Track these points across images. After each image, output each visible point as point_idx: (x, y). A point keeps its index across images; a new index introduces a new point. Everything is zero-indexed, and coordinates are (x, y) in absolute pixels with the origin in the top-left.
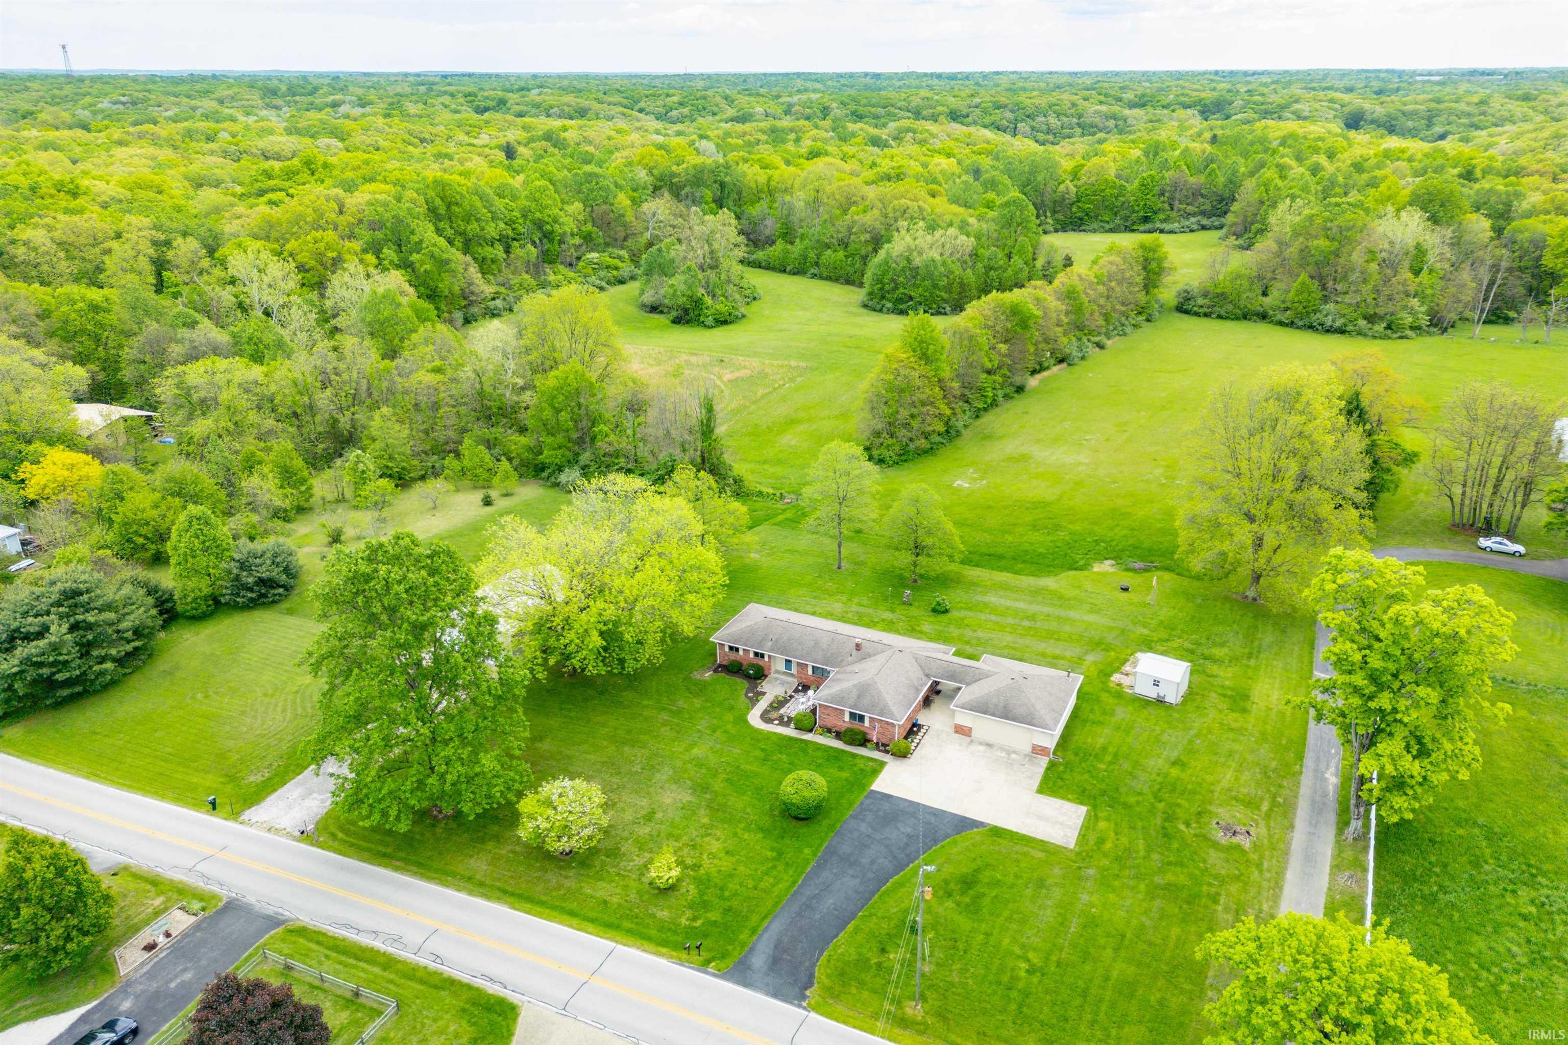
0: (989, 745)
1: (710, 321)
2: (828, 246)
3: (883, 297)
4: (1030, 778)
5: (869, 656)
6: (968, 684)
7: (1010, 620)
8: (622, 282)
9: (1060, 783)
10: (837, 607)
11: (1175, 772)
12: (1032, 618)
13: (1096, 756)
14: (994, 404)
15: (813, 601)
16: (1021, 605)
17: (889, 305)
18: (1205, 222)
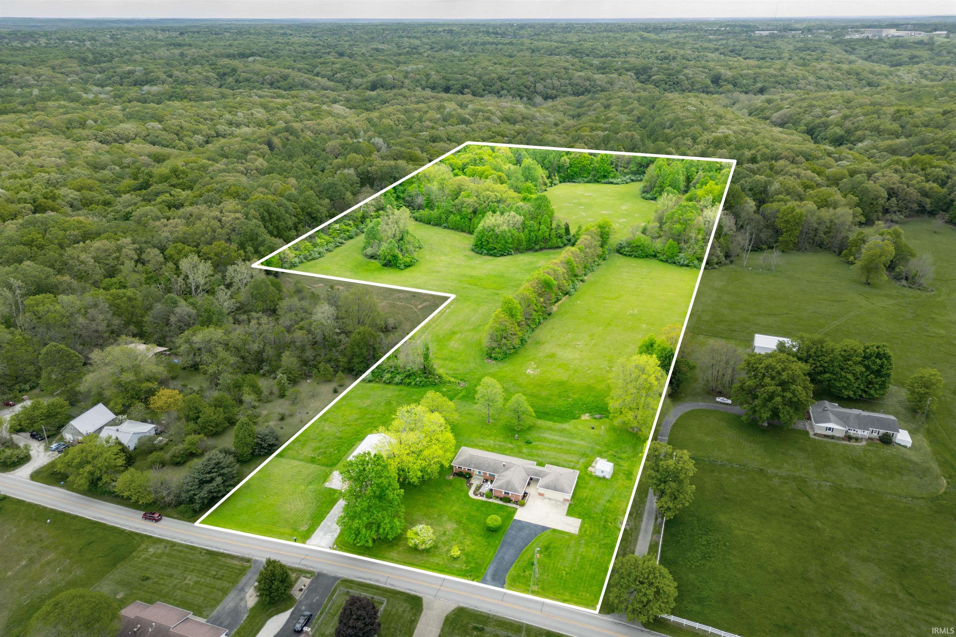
0: (550, 499)
1: (401, 265)
2: (450, 213)
3: (482, 248)
4: (564, 510)
5: (508, 468)
6: (542, 477)
8: (351, 238)
9: (573, 511)
11: (608, 505)
13: (584, 501)
14: (540, 323)
16: (557, 438)
17: (485, 251)
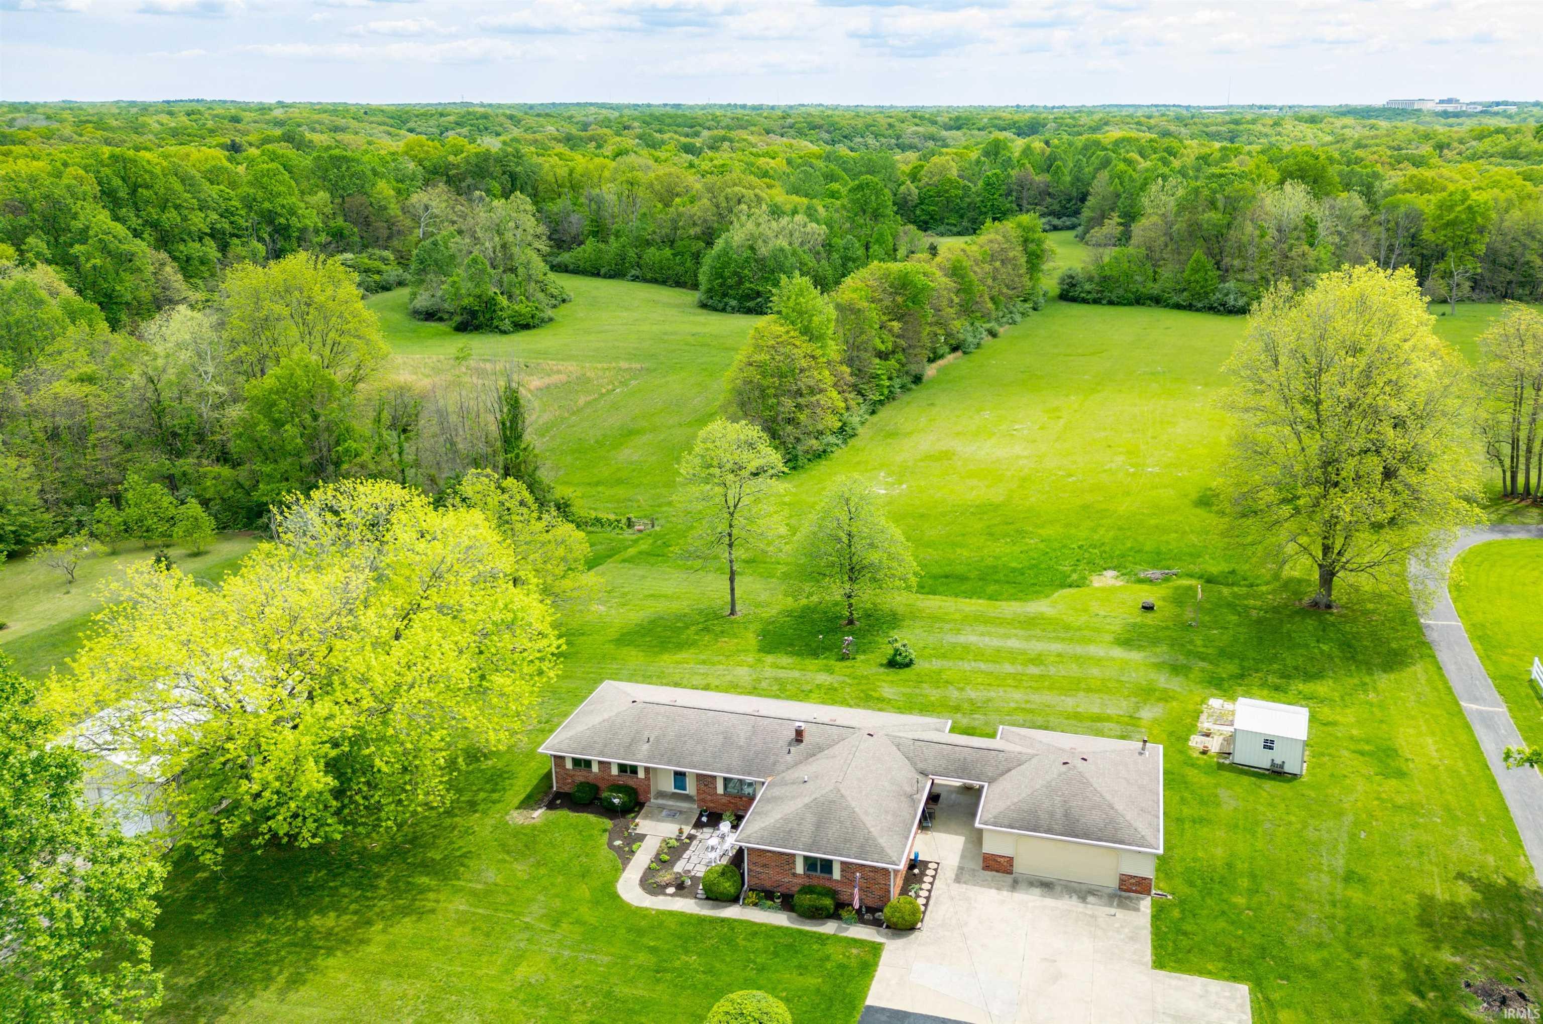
1: (507, 325)
2: (648, 243)
3: (725, 295)
4: (1133, 938)
5: (821, 749)
6: (991, 781)
7: (1008, 668)
8: (386, 288)
9: (1185, 942)
10: (743, 673)
11: (1356, 895)
12: (1038, 660)
13: (1222, 881)
14: (891, 397)
15: (702, 669)
17: (734, 303)
18: (1056, 222)
